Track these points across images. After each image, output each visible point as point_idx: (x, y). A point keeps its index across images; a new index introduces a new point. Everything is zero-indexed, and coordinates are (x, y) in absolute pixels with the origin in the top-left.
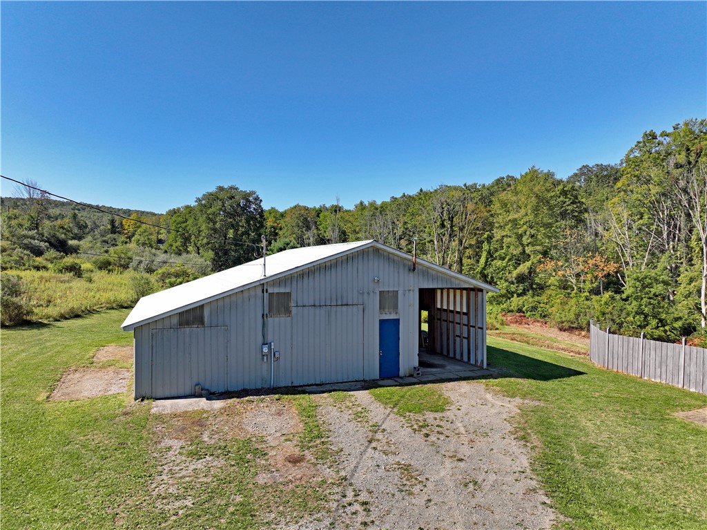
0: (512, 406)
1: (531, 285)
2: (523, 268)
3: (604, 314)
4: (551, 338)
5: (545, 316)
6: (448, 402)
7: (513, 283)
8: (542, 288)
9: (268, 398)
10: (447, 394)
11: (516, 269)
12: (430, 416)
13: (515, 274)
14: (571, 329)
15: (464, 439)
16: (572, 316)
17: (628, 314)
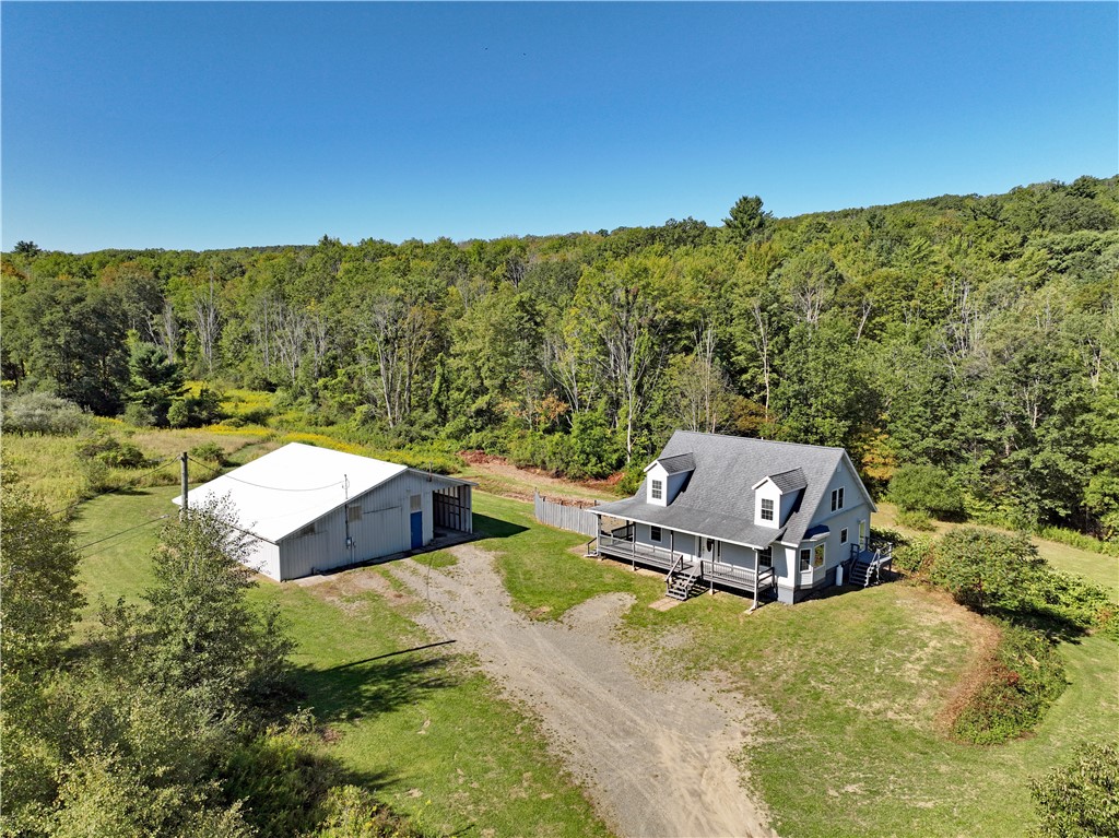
0: (490, 556)
1: (490, 419)
2: (482, 402)
3: (555, 453)
4: (508, 481)
5: (504, 452)
6: (456, 559)
7: (471, 417)
8: (500, 420)
9: (357, 569)
10: (455, 554)
11: (474, 402)
12: (450, 567)
13: (474, 408)
14: (527, 467)
15: (471, 576)
16: (528, 455)
17: (574, 454)
